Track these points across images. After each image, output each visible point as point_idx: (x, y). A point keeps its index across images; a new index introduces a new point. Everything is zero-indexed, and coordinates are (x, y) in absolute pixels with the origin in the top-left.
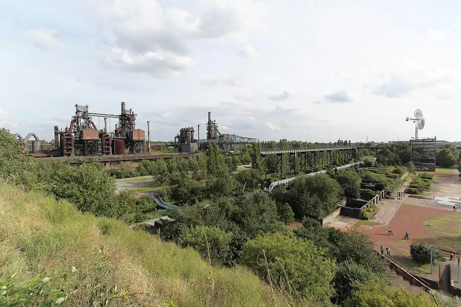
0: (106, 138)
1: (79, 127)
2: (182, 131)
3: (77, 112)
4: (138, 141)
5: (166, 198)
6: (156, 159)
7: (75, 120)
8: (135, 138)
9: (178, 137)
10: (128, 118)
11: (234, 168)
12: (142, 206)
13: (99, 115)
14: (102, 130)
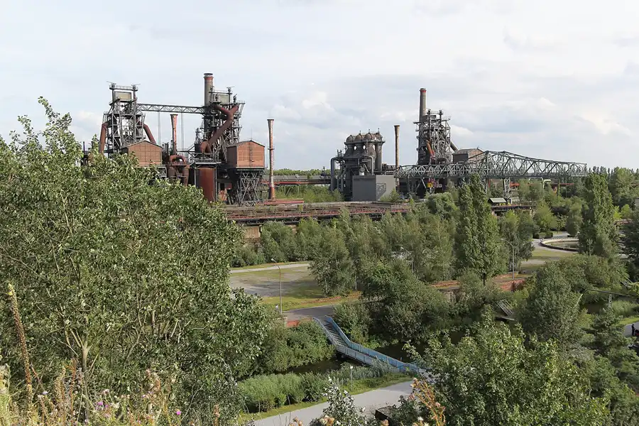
0: (175, 164)
1: (117, 139)
2: (350, 143)
3: (115, 101)
4: (250, 172)
5: (356, 331)
6: (299, 218)
7: (111, 122)
8: (242, 163)
9: (339, 159)
10: (224, 112)
11: (523, 250)
12: (301, 352)
13: (158, 108)
14: (167, 145)
